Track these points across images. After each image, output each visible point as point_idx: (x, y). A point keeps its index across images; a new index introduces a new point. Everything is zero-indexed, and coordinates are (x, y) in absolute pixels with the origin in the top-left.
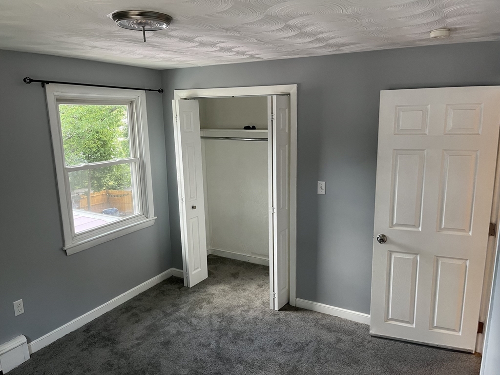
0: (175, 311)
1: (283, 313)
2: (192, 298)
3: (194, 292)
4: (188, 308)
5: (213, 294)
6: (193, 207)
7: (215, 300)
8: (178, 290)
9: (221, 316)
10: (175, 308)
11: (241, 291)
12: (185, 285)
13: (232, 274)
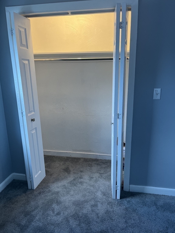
0: (30, 221)
1: (125, 201)
2: (41, 201)
3: (40, 193)
4: (41, 213)
5: (58, 193)
6: (32, 120)
7: (63, 199)
8: (24, 194)
9: (76, 216)
10: (29, 217)
11: (79, 185)
12: (29, 187)
13: (64, 169)
